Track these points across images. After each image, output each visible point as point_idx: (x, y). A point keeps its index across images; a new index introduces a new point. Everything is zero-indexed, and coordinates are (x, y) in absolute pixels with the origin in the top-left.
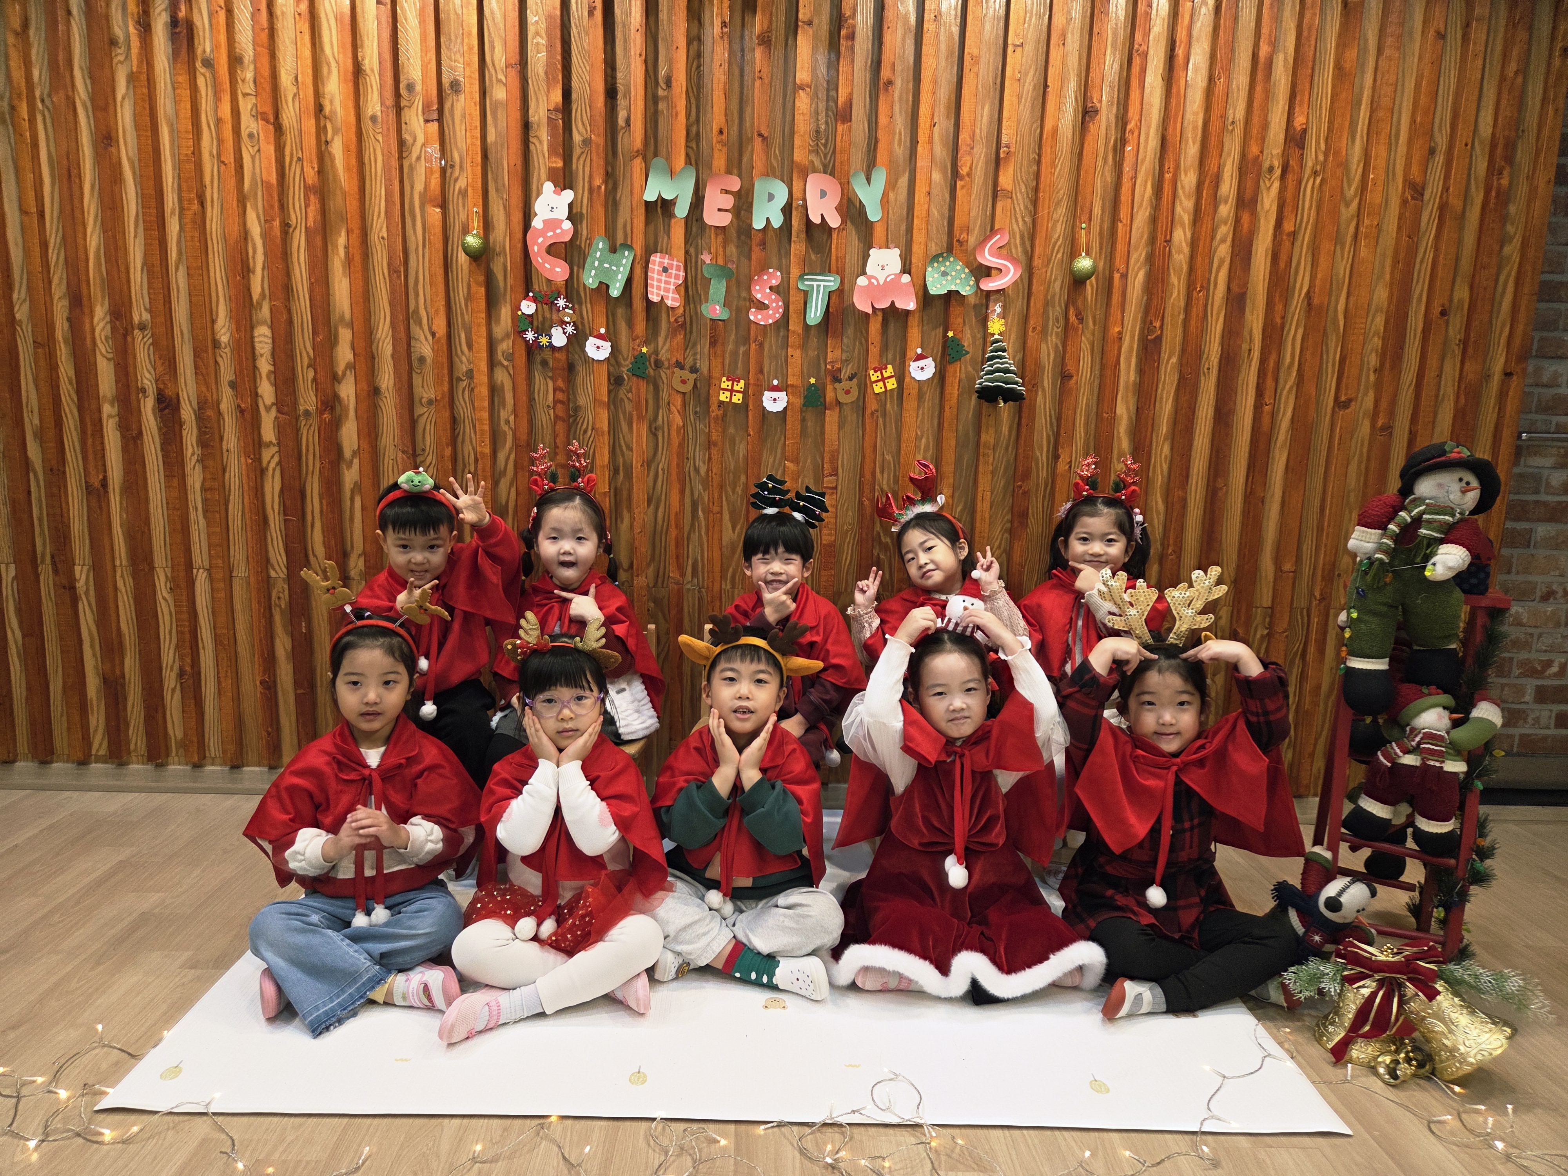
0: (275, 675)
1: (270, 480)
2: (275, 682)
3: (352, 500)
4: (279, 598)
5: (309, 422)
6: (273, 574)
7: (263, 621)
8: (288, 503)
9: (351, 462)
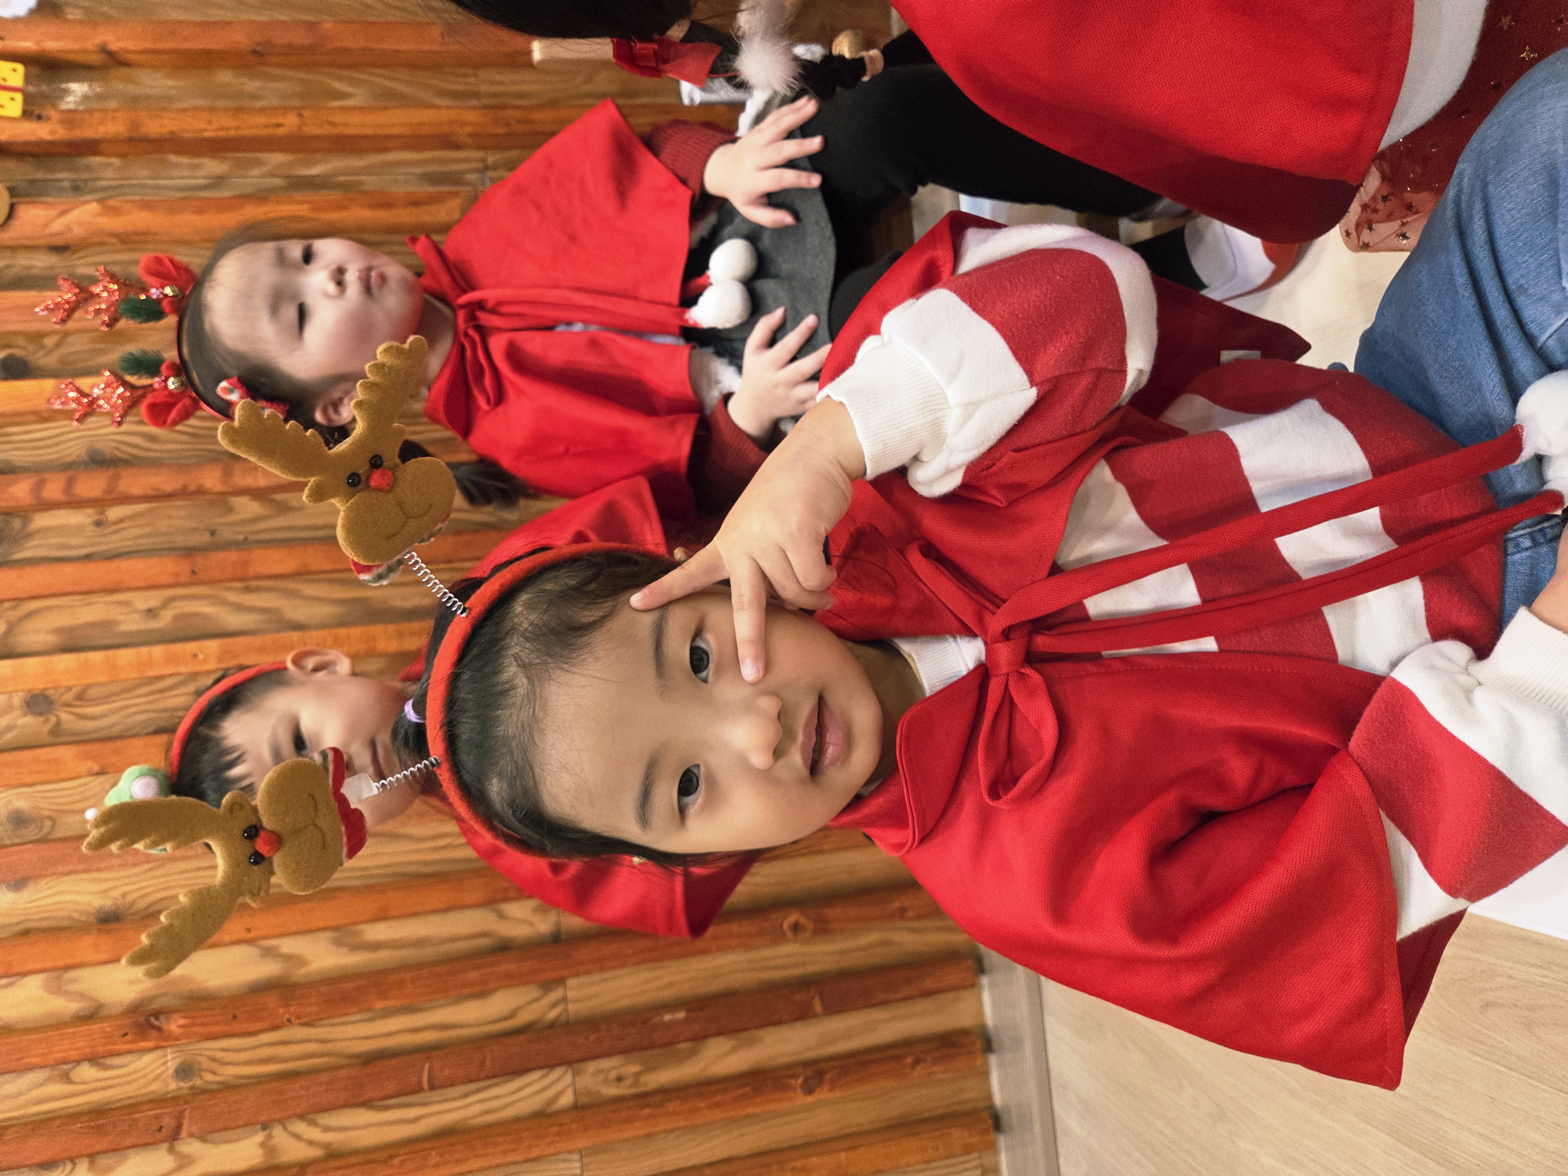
0: (790, 1066)
1: (352, 1134)
2: (806, 1064)
3: (376, 946)
4: (619, 1079)
5: (205, 1063)
6: (567, 1100)
7: (671, 1107)
8: (391, 1088)
9: (289, 958)
